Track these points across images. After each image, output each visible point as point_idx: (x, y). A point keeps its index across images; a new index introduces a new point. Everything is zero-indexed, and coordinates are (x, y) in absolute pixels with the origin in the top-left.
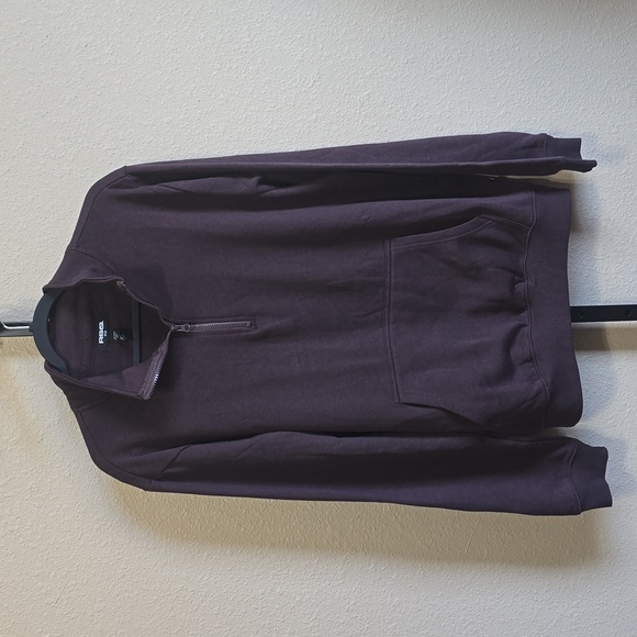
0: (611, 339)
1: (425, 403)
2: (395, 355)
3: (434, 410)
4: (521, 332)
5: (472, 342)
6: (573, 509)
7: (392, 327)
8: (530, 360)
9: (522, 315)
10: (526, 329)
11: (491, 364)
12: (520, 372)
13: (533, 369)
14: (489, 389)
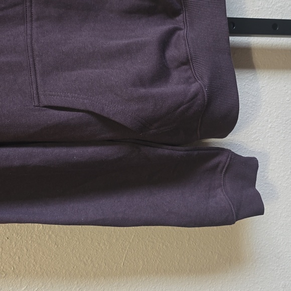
0: (257, 58)
1: (70, 106)
2: (36, 53)
3: (81, 114)
4: (176, 35)
5: (125, 41)
6: (228, 218)
7: (35, 24)
8: (186, 62)
9: (177, 18)
10: (181, 33)
11: (145, 64)
12: (176, 75)
13: (189, 72)
14: (142, 91)
